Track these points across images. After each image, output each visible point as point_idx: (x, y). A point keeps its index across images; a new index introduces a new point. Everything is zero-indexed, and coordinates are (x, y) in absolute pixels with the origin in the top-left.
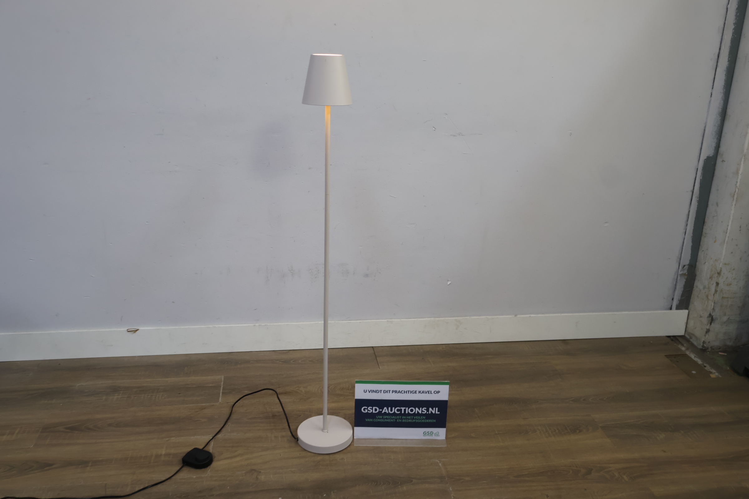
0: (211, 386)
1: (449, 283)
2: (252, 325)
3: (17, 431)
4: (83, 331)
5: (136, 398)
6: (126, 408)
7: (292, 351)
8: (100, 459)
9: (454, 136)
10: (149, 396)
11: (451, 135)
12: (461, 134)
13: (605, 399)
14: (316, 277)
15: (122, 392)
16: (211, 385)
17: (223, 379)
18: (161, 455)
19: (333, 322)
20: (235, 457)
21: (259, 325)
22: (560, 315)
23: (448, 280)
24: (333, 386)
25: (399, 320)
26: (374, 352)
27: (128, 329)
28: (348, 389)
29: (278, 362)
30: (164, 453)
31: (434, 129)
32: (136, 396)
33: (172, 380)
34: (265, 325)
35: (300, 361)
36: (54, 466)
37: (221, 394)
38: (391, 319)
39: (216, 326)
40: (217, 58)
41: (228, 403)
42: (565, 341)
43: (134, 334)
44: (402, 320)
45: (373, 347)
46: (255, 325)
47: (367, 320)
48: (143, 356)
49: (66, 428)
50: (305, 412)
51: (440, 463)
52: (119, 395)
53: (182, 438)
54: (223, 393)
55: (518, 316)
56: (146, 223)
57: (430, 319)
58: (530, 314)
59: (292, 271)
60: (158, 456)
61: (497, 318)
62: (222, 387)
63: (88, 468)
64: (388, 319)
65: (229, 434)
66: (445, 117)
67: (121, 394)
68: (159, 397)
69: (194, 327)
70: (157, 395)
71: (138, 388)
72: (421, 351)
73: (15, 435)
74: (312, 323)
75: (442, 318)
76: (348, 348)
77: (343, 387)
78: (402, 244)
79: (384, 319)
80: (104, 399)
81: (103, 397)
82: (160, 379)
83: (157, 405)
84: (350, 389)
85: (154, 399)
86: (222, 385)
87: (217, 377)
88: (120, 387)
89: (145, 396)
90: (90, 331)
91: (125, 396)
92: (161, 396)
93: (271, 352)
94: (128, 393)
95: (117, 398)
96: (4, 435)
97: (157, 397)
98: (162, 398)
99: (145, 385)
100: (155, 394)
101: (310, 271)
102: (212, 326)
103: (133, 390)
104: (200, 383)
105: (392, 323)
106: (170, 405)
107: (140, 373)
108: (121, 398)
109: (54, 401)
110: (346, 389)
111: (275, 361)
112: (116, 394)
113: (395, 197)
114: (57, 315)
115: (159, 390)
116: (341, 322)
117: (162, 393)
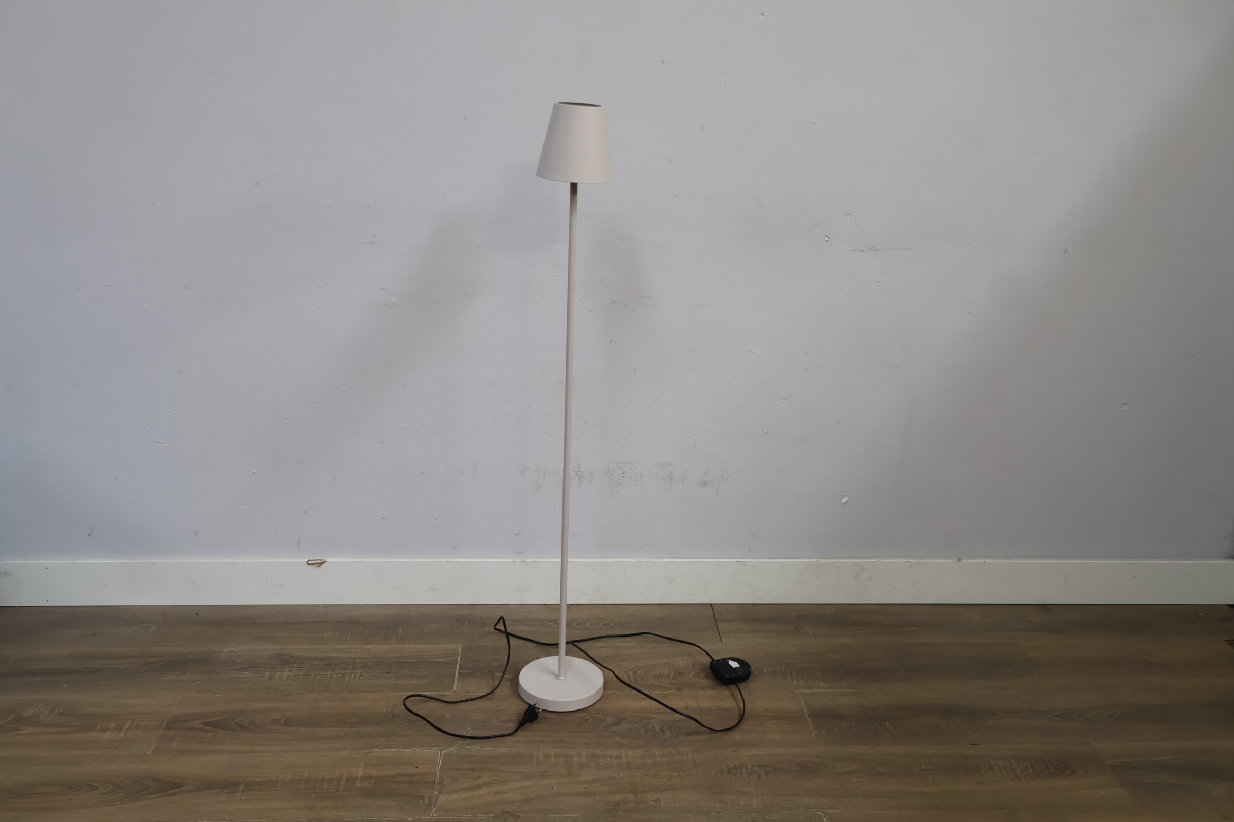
0: (441, 662)
1: (844, 501)
2: (511, 560)
3: (127, 725)
4: (238, 561)
5: (318, 676)
6: (302, 694)
7: (576, 606)
8: (258, 780)
9: (862, 251)
10: (339, 675)
11: (856, 250)
12: (873, 248)
13: (1116, 716)
14: (619, 484)
15: (296, 666)
16: (440, 660)
17: (460, 650)
18: (356, 778)
19: (645, 560)
20: (478, 787)
21: (522, 561)
22: (1037, 561)
23: (844, 496)
24: (643, 670)
25: (757, 560)
26: (714, 613)
27: (309, 560)
28: (669, 677)
29: (552, 624)
30: (360, 774)
31: (827, 239)
32: (317, 674)
33: (377, 648)
34: (532, 561)
35: (588, 624)
36: (183, 788)
37: (456, 677)
38: (743, 558)
39: (452, 560)
40: (465, 118)
41: (467, 692)
42: (1043, 607)
43: (319, 568)
44: (762, 560)
45: (711, 604)
46: (515, 561)
47: (702, 558)
48: (331, 606)
49: (205, 724)
50: (595, 713)
51: (824, 817)
52: (291, 671)
53: (391, 750)
54: (460, 675)
55: (963, 561)
56: (344, 388)
57: (810, 560)
58: (985, 557)
59: (578, 473)
60: (351, 780)
61: (927, 562)
62: (459, 663)
63: (238, 794)
64: (738, 559)
65: (468, 747)
66: (846, 219)
67: (294, 670)
68: (355, 677)
69: (415, 560)
70: (352, 673)
71: (322, 659)
72: (794, 614)
73: (124, 731)
74: (609, 560)
75: (831, 559)
76: (669, 605)
77: (661, 673)
78: (766, 432)
79: (732, 559)
80: (267, 676)
81: (266, 672)
82: (358, 646)
83: (351, 692)
84: (672, 677)
85: (347, 679)
86: (459, 660)
87: (451, 647)
88: (292, 657)
89: (332, 674)
90: (247, 561)
91: (302, 673)
92: (358, 675)
93: (541, 606)
94: (306, 668)
95: (288, 675)
96: (107, 730)
97: (352, 677)
98: (359, 678)
99: (333, 655)
100: (349, 672)
101: (610, 474)
102: (444, 560)
103: (315, 663)
104: (423, 655)
105: (745, 565)
106: (373, 692)
107: (326, 635)
108: (294, 675)
109: (187, 677)
110: (665, 678)
111: (546, 622)
112: (287, 669)
113: (756, 352)
114: (196, 534)
115: (356, 665)
116: (659, 560)
117: (360, 671)
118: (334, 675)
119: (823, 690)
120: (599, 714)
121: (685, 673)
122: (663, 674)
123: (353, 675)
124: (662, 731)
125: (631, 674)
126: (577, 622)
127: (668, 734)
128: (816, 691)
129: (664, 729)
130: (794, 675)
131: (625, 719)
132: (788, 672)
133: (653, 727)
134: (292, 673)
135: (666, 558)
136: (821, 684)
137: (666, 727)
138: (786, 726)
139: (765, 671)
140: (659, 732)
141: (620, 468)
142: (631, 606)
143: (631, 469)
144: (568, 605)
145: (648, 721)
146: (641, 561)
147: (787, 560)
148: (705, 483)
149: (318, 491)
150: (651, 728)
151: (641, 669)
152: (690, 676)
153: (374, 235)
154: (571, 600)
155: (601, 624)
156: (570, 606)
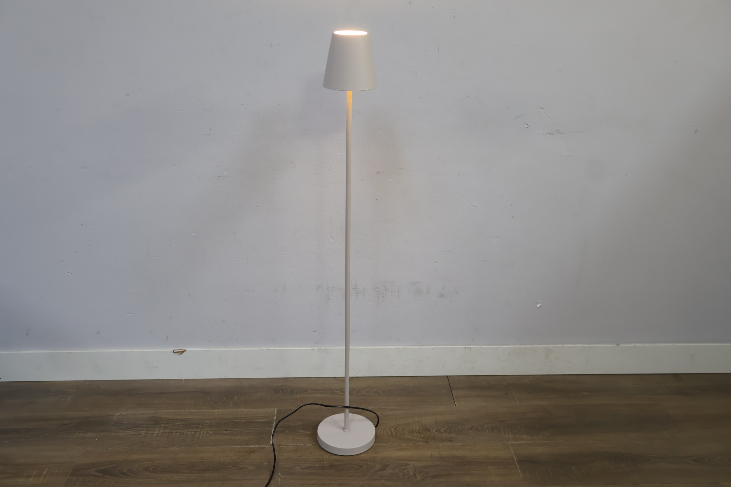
0: (262, 422)
1: (538, 306)
2: (311, 348)
3: (45, 472)
4: (126, 350)
5: (178, 434)
6: (166, 447)
7: (355, 378)
9: (551, 134)
10: (193, 433)
11: (547, 133)
12: (559, 132)
14: (383, 297)
15: (163, 425)
16: (262, 420)
17: (276, 413)
19: (402, 347)
21: (318, 349)
22: (672, 345)
23: (538, 303)
24: (401, 427)
25: (479, 346)
26: (449, 382)
27: (174, 350)
28: (419, 432)
29: (338, 392)
31: (526, 126)
32: (178, 432)
33: (219, 412)
34: (325, 349)
35: (363, 392)
37: (272, 433)
38: (469, 345)
39: (271, 349)
40: (271, 45)
41: (280, 445)
42: (676, 376)
43: (181, 355)
44: (482, 346)
45: (447, 376)
46: (314, 349)
47: (441, 346)
48: (190, 380)
49: (98, 471)
52: (160, 430)
55: (621, 345)
56: (193, 234)
57: (515, 346)
58: (635, 343)
59: (356, 290)
61: (596, 347)
62: (274, 423)
64: (465, 346)
66: (540, 112)
67: (162, 428)
68: (203, 434)
69: (245, 349)
70: (201, 431)
71: (182, 420)
72: (504, 383)
73: (42, 477)
74: (377, 347)
75: (529, 345)
76: (418, 377)
77: (413, 429)
78: (485, 260)
79: (461, 346)
80: (143, 433)
81: (143, 431)
82: (207, 411)
83: (200, 445)
84: (421, 432)
85: (198, 436)
86: (275, 420)
87: (270, 410)
88: (162, 419)
89: (188, 432)
90: (133, 351)
91: (167, 431)
92: (205, 432)
93: (332, 378)
94: (170, 427)
95: (157, 433)
96: (30, 476)
97: (201, 434)
98: (206, 435)
99: (190, 417)
100: (200, 430)
101: (377, 289)
102: (266, 349)
103: (176, 423)
104: (251, 417)
105: (470, 350)
106: (214, 446)
107: (185, 402)
108: (162, 433)
109: (89, 434)
110: (416, 433)
111: (335, 391)
112: (157, 428)
113: (477, 206)
114: (98, 333)
115: (204, 425)
116: (412, 347)
117: (207, 430)
118: (189, 432)
119: (526, 442)
120: (371, 462)
121: (430, 429)
122: (415, 430)
123: (202, 432)
124: (415, 475)
125: (393, 430)
126: (356, 391)
127: (419, 477)
128: (522, 442)
129: (415, 473)
130: (506, 430)
131: (388, 465)
132: (502, 427)
133: (408, 472)
134: (161, 432)
135: (417, 346)
136: (525, 437)
137: (417, 472)
138: (502, 470)
139: (486, 427)
140: (412, 476)
141: (384, 286)
142: (393, 378)
143: (391, 286)
144: (350, 378)
145: (404, 467)
146: (399, 348)
147: (499, 346)
148: (442, 295)
149: (179, 304)
150: (407, 472)
151: (400, 426)
152: (434, 431)
153: (210, 129)
154: (351, 375)
155: (372, 392)
156: (352, 378)
